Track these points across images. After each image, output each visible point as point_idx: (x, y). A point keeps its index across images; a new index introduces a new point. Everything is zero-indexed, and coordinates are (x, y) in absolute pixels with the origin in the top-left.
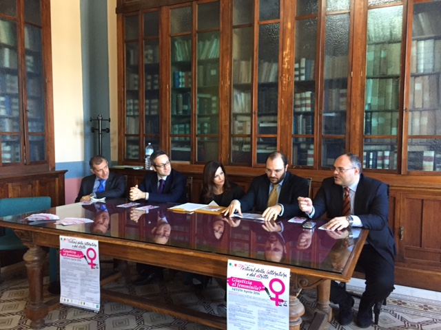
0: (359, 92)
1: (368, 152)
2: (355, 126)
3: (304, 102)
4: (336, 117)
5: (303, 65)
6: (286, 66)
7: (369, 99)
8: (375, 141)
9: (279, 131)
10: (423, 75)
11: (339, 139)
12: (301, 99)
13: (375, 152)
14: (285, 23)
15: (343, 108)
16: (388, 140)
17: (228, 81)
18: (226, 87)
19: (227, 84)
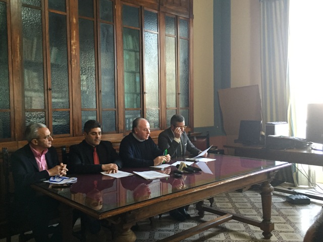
0: (121, 79)
2: (120, 102)
6: (74, 53)
13: (129, 119)
14: (71, 17)
17: (18, 55)
18: (18, 62)
19: (18, 59)
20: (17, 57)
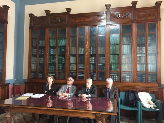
0: (108, 58)
1: (111, 76)
2: (107, 68)
3: (92, 60)
4: (102, 65)
5: (92, 49)
6: (87, 50)
7: (111, 60)
8: (113, 72)
9: (85, 69)
10: (125, 54)
11: (103, 72)
12: (91, 59)
13: (113, 76)
14: (86, 37)
15: (104, 62)
16: (117, 72)
17: (68, 53)
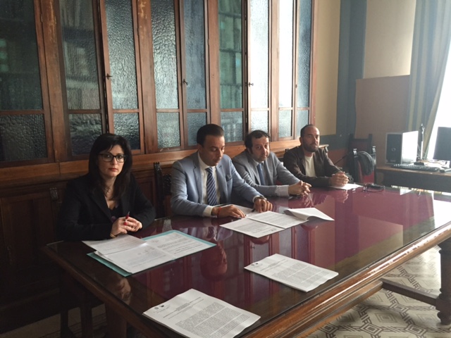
17: (52, 16)
18: (51, 27)
19: (52, 23)
20: (50, 19)
